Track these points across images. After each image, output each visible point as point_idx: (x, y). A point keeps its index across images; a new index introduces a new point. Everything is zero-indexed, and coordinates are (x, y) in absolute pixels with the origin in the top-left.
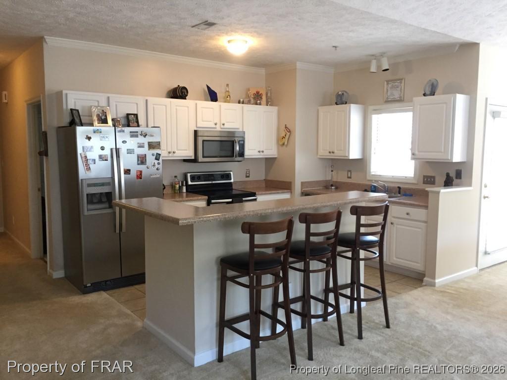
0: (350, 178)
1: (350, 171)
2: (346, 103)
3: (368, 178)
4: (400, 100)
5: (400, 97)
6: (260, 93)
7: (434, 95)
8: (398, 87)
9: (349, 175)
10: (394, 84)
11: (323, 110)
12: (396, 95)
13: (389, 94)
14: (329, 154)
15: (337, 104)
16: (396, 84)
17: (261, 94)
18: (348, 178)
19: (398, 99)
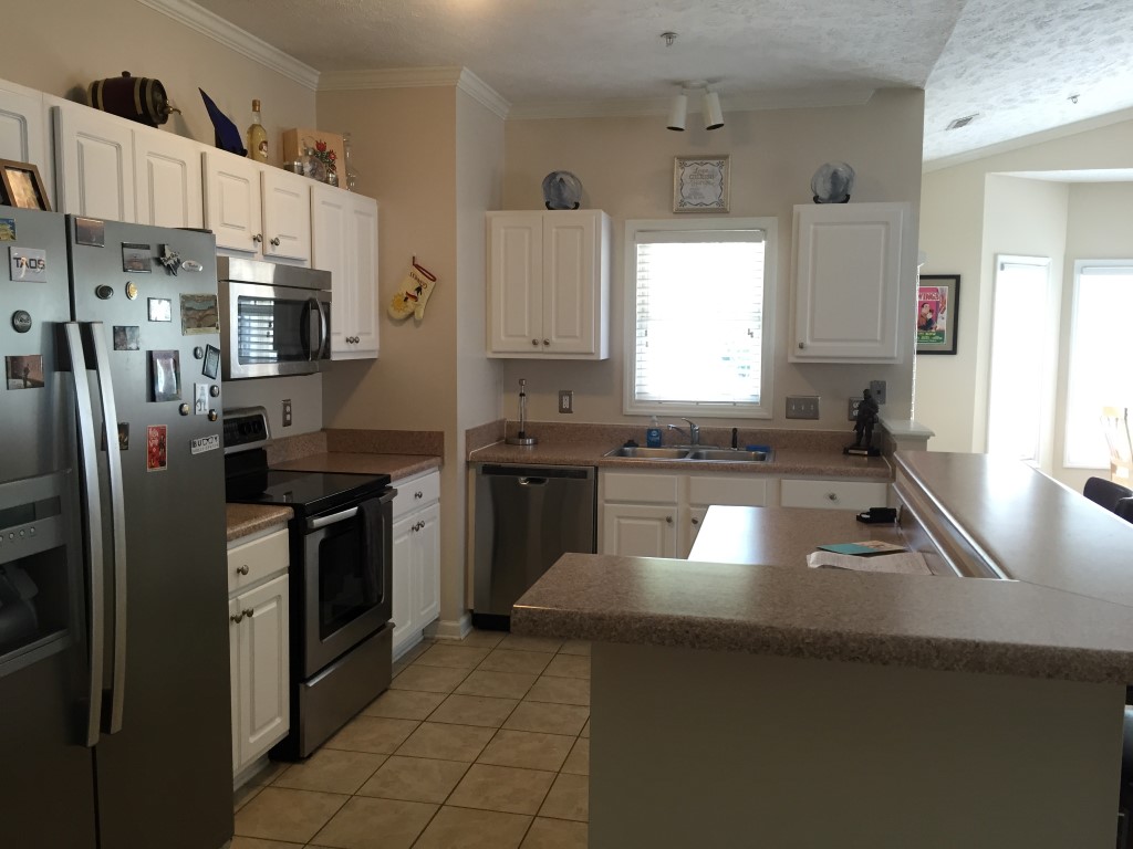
0: (569, 411)
1: (569, 394)
2: (577, 206)
3: (628, 410)
4: (721, 210)
5: (720, 203)
6: (328, 150)
7: (846, 201)
8: (712, 176)
9: (566, 405)
10: (701, 168)
11: (502, 221)
12: (710, 195)
13: (686, 191)
14: (533, 348)
15: (550, 208)
16: (708, 167)
17: (331, 152)
18: (562, 410)
19: (714, 206)
